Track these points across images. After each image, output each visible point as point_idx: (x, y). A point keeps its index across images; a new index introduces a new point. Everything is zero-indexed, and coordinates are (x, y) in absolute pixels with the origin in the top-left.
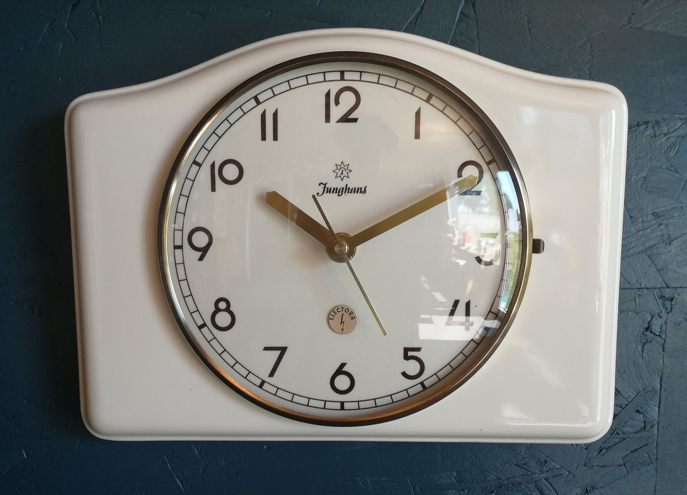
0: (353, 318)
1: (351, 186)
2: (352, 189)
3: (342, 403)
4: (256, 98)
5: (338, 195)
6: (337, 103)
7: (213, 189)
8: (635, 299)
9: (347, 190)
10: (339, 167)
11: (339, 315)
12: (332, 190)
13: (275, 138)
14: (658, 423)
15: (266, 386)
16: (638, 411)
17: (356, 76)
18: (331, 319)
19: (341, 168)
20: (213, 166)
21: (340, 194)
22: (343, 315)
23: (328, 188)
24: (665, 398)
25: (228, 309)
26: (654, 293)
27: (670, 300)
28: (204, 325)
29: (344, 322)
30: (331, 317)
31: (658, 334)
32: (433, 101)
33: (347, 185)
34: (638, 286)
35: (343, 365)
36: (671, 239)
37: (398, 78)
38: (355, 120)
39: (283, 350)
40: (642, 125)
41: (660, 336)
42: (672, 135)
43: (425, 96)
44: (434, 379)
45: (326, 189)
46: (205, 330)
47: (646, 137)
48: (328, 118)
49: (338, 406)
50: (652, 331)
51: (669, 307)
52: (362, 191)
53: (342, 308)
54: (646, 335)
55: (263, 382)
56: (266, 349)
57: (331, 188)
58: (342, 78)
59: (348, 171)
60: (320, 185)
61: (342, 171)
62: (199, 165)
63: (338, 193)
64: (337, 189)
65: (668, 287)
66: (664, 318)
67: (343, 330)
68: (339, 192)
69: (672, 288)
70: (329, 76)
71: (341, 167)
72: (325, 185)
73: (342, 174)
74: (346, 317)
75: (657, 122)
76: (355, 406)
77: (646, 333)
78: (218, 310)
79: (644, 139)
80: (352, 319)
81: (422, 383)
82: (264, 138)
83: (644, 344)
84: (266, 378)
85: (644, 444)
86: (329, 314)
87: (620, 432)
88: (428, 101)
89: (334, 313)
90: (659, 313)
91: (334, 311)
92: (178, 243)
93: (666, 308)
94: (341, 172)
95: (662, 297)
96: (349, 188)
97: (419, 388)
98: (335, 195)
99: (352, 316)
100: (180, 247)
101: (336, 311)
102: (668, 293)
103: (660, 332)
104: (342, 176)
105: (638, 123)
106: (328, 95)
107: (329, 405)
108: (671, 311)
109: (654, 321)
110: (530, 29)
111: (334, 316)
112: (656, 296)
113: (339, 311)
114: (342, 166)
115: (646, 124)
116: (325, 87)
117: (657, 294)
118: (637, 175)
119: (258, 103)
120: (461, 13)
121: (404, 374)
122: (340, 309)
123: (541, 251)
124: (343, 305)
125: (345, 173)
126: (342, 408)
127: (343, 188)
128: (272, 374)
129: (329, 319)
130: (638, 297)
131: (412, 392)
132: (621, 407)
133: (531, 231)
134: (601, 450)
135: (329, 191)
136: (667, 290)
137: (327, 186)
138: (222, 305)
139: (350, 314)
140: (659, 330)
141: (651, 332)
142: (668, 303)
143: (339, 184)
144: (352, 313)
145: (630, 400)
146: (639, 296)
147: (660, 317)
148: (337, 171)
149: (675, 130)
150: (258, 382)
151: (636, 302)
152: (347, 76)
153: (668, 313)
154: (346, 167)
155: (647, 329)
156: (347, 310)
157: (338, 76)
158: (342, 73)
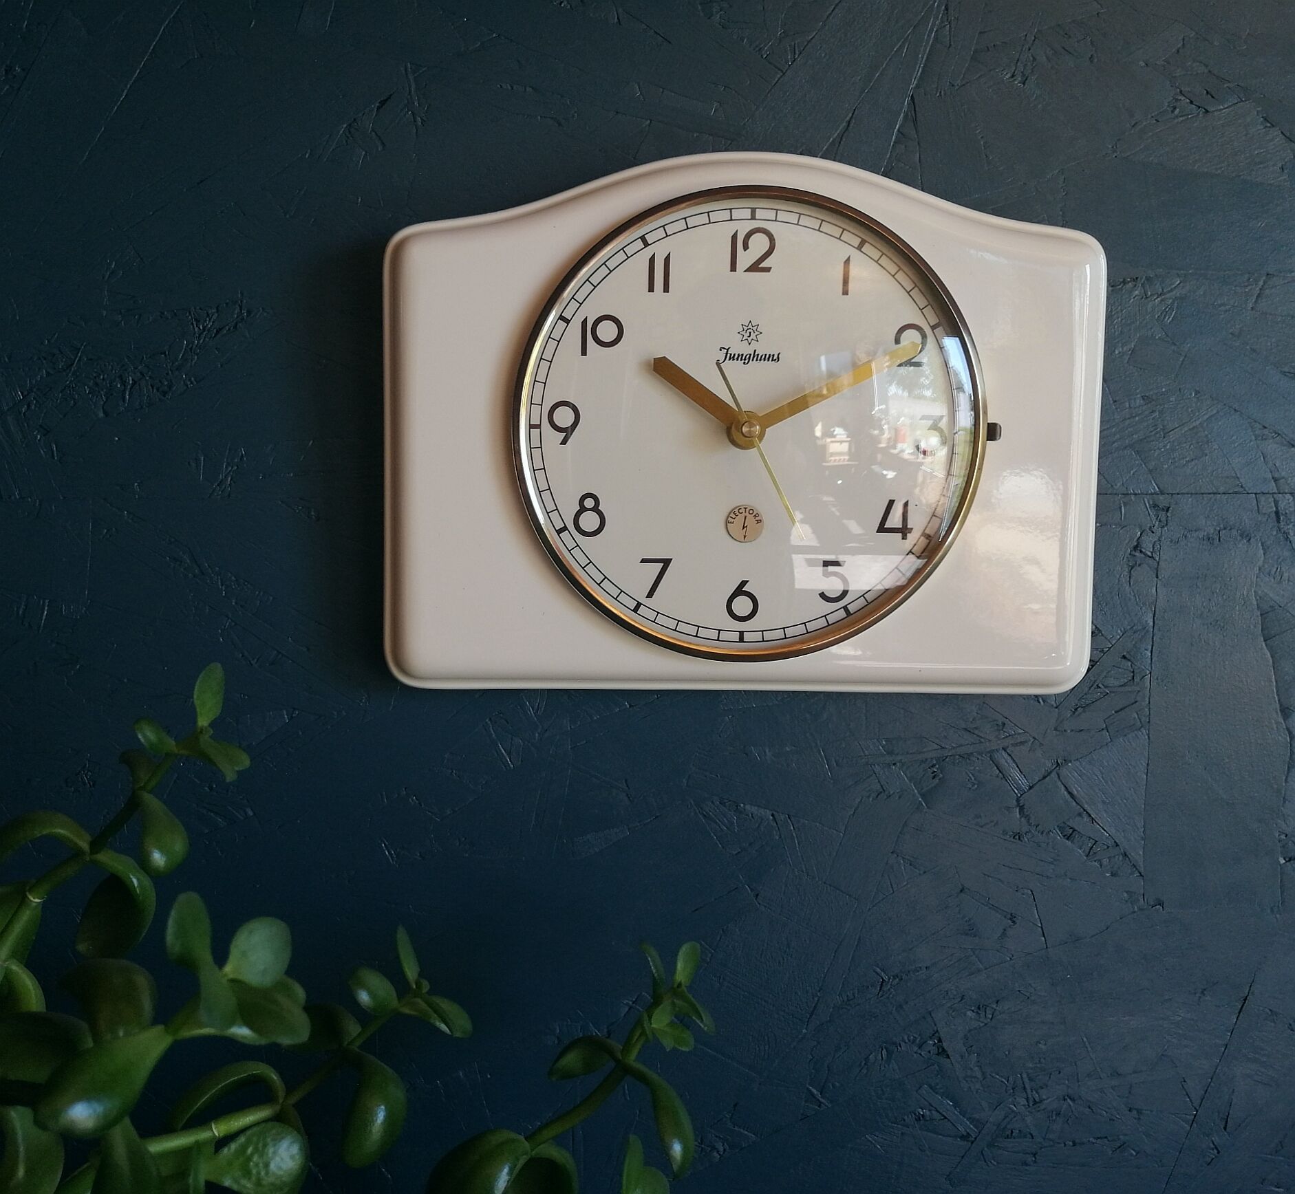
0: (759, 522)
1: (760, 352)
2: (762, 356)
3: (741, 633)
4: (643, 238)
5: (744, 363)
6: (746, 247)
7: (584, 353)
8: (1120, 508)
9: (755, 357)
10: (746, 328)
11: (741, 517)
12: (736, 356)
13: (666, 290)
14: (1150, 673)
15: (642, 610)
16: (1124, 657)
17: (771, 214)
18: (731, 523)
19: (748, 329)
20: (584, 323)
21: (746, 362)
22: (745, 518)
23: (731, 354)
24: (1159, 640)
25: (596, 509)
26: (1144, 502)
27: (1165, 510)
28: (565, 529)
29: (747, 527)
30: (730, 519)
31: (1150, 554)
32: (866, 248)
33: (755, 351)
34: (1124, 490)
35: (744, 583)
36: (1166, 431)
37: (823, 219)
38: (768, 270)
39: (666, 563)
40: (1129, 282)
41: (1152, 557)
42: (1168, 296)
43: (856, 241)
44: (862, 602)
45: (729, 355)
46: (564, 535)
47: (1134, 298)
48: (733, 268)
49: (736, 636)
50: (1143, 550)
51: (1164, 519)
52: (775, 358)
53: (745, 509)
54: (1135, 556)
55: (639, 605)
56: (644, 561)
57: (735, 354)
58: (753, 218)
59: (757, 333)
60: (721, 350)
61: (750, 333)
62: (567, 321)
63: (743, 361)
64: (742, 355)
65: (1162, 493)
66: (1158, 534)
67: (745, 537)
68: (745, 359)
69: (1168, 494)
70: (737, 214)
72: (728, 350)
73: (749, 336)
74: (751, 520)
75: (1148, 279)
76: (758, 636)
77: (1133, 553)
78: (583, 509)
79: (1132, 300)
80: (758, 523)
81: (845, 608)
82: (651, 289)
83: (1132, 568)
84: (643, 600)
85: (1133, 701)
86: (729, 516)
87: (1100, 685)
88: (860, 248)
89: (735, 514)
90: (1150, 527)
91: (735, 512)
92: (535, 421)
93: (1160, 521)
94: (748, 334)
95: (1155, 506)
96: (758, 355)
97: (842, 613)
99: (757, 519)
100: (538, 426)
101: (737, 512)
102: (1163, 501)
103: (1152, 553)
104: (750, 339)
105: (1124, 280)
106: (734, 237)
107: (723, 636)
108: (1167, 525)
109: (1144, 538)
110: (987, 156)
111: (734, 519)
112: (1147, 505)
113: (741, 512)
114: (750, 326)
115: (1134, 281)
116: (730, 228)
117: (1149, 503)
118: (1122, 347)
119: (646, 244)
120: (898, 130)
121: (823, 595)
122: (743, 510)
123: (998, 438)
124: (747, 505)
125: (753, 336)
126: (741, 640)
127: (750, 355)
128: (650, 595)
129: (727, 522)
130: (1125, 506)
131: (831, 619)
132: (1102, 651)
133: (985, 413)
134: (1076, 709)
135: (732, 358)
136: (1161, 498)
137: (730, 351)
138: (589, 503)
139: (755, 516)
140: (1151, 550)
141: (1141, 551)
142: (1162, 515)
143: (746, 350)
144: (758, 515)
145: (1114, 642)
146: (1125, 504)
147: (1153, 532)
148: (743, 333)
149: (1172, 290)
150: (633, 605)
151: (1121, 513)
152: (759, 214)
153: (1163, 527)
154: (755, 328)
155: (1136, 548)
156: (751, 512)
157: (747, 214)
158: (753, 211)
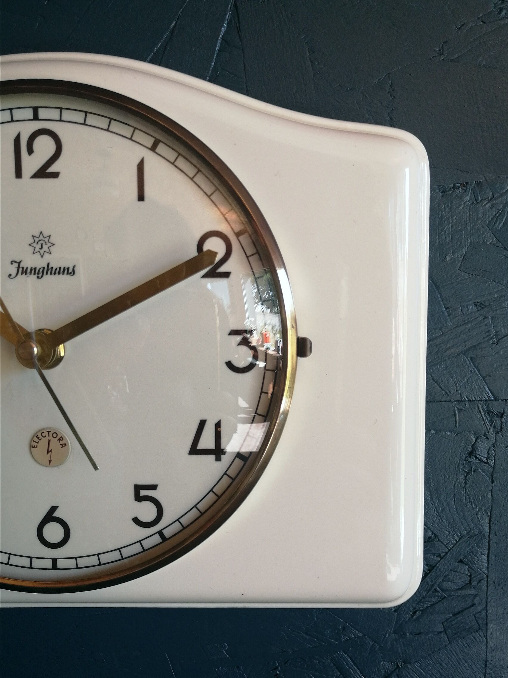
0: (64, 445)
1: (54, 265)
2: (56, 269)
3: (54, 561)
5: (38, 277)
6: (30, 151)
8: (455, 415)
9: (49, 270)
10: (37, 240)
11: (44, 441)
12: (29, 270)
14: (487, 576)
16: (461, 561)
17: (54, 114)
18: (34, 447)
19: (39, 241)
21: (40, 275)
22: (49, 441)
23: (23, 268)
24: (495, 544)
26: (478, 408)
27: (500, 415)
29: (51, 451)
30: (34, 444)
31: (485, 460)
32: (161, 148)
33: (48, 264)
34: (458, 398)
35: (54, 509)
36: (499, 337)
37: (111, 117)
38: (55, 175)
40: (459, 187)
41: (487, 463)
42: (499, 201)
43: (149, 141)
44: (177, 527)
45: (21, 269)
47: (464, 203)
48: (19, 174)
49: (49, 564)
50: (478, 456)
51: (498, 425)
52: (70, 271)
53: (49, 432)
54: (469, 462)
57: (27, 268)
58: (36, 117)
59: (49, 245)
60: (12, 264)
61: (42, 244)
63: (36, 275)
64: (35, 268)
65: (496, 399)
66: (493, 440)
67: (50, 461)
68: (38, 273)
69: (502, 400)
70: (17, 114)
71: (40, 239)
72: (19, 263)
73: (41, 248)
74: (55, 445)
75: (479, 184)
76: (71, 563)
77: (469, 459)
79: (463, 206)
80: (63, 447)
81: (160, 533)
83: (468, 473)
85: (470, 604)
86: (32, 440)
87: (438, 589)
88: (153, 148)
89: (38, 438)
90: (485, 433)
91: (38, 435)
93: (495, 427)
94: (39, 246)
95: (489, 412)
96: (52, 268)
97: (157, 539)
98: (33, 277)
99: (61, 442)
101: (40, 436)
102: (497, 407)
103: (487, 459)
104: (42, 251)
105: (454, 185)
106: (17, 140)
107: (36, 563)
108: (501, 430)
109: (480, 444)
110: (312, 62)
111: (38, 443)
112: (482, 411)
113: (44, 436)
114: (41, 237)
115: (464, 186)
116: (12, 130)
117: (483, 409)
118: (454, 253)
120: (222, 38)
121: (136, 521)
122: (46, 434)
123: (308, 353)
124: (50, 428)
125: (45, 248)
126: (55, 567)
127: (44, 268)
129: (32, 447)
130: (459, 412)
131: (147, 544)
132: (439, 556)
133: (295, 327)
134: (414, 613)
135: (25, 272)
136: (495, 403)
137: (22, 265)
139: (59, 440)
140: (486, 456)
141: (476, 458)
142: (497, 420)
143: (39, 263)
144: (61, 439)
145: (451, 546)
146: (460, 410)
147: (488, 439)
148: (35, 245)
149: (502, 195)
151: (456, 419)
152: (42, 113)
153: (497, 433)
154: (46, 240)
155: (471, 454)
156: (55, 435)
157: (29, 114)
158: (35, 110)
